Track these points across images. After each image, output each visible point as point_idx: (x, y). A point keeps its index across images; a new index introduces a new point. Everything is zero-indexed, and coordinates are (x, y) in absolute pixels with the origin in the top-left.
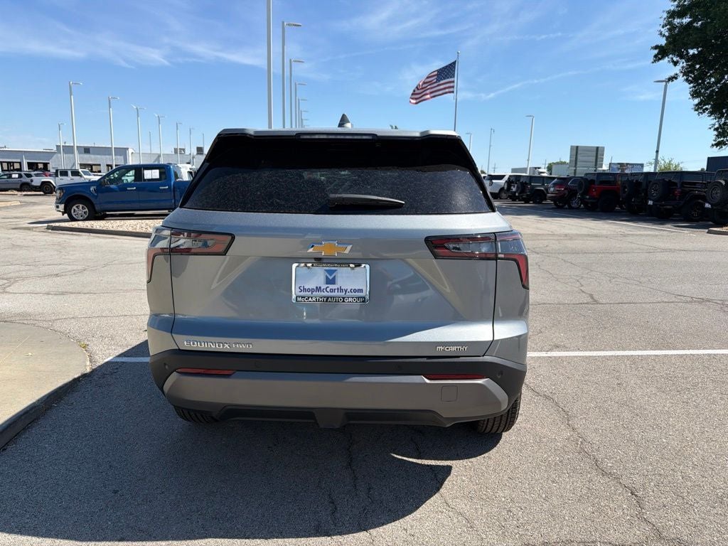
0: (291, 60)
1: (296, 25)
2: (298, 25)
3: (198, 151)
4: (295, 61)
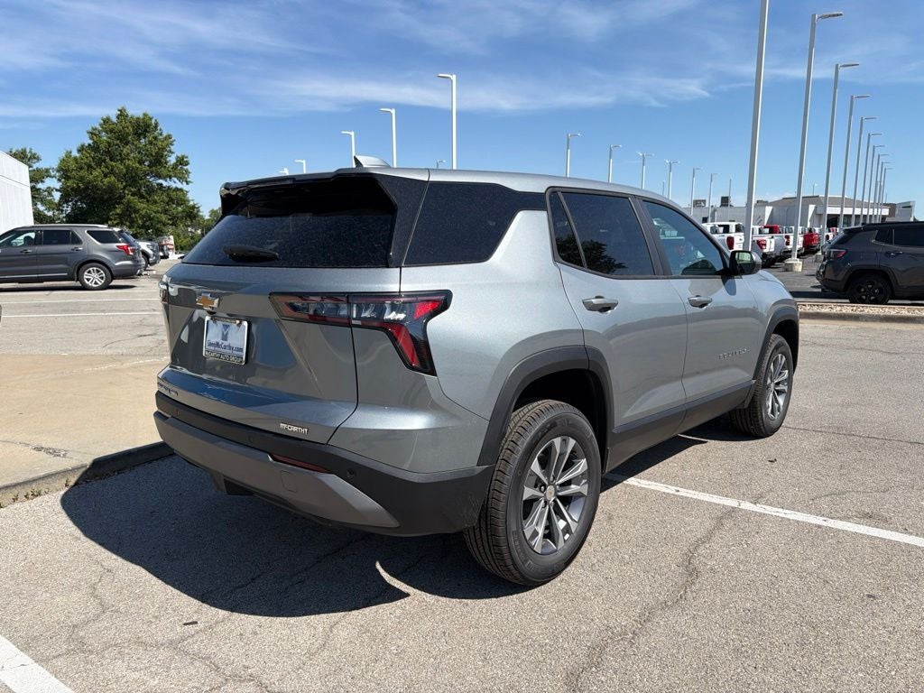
0: (837, 66)
1: (834, 15)
2: (838, 15)
3: (722, 202)
4: (844, 66)
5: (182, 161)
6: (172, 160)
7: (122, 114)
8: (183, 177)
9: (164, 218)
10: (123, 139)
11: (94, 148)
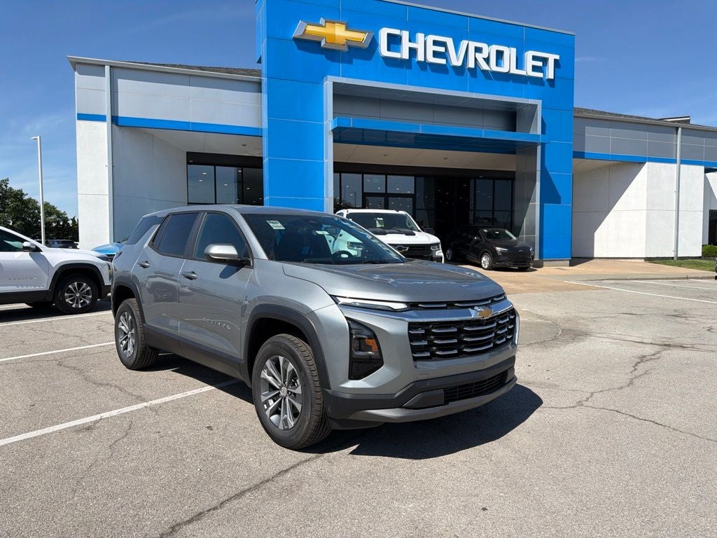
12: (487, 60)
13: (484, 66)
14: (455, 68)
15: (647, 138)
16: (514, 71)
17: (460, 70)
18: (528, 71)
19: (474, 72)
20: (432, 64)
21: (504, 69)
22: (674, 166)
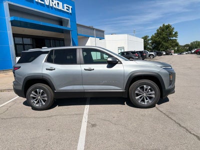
5: (176, 33)
6: (174, 33)
7: (164, 25)
8: (176, 37)
9: (170, 46)
10: (163, 30)
11: (157, 33)
12: (55, 5)
13: (54, 6)
14: (47, 5)
15: (89, 31)
16: (62, 9)
17: (48, 6)
18: (65, 10)
19: (52, 7)
20: (40, 3)
21: (60, 8)
22: (94, 38)
